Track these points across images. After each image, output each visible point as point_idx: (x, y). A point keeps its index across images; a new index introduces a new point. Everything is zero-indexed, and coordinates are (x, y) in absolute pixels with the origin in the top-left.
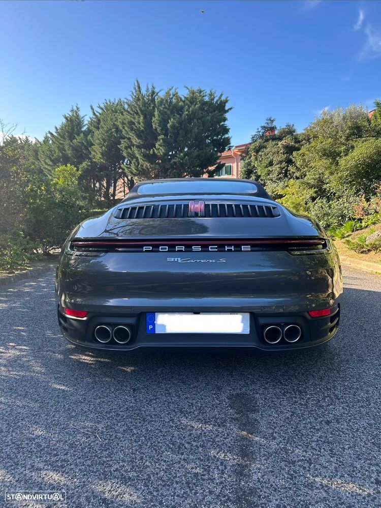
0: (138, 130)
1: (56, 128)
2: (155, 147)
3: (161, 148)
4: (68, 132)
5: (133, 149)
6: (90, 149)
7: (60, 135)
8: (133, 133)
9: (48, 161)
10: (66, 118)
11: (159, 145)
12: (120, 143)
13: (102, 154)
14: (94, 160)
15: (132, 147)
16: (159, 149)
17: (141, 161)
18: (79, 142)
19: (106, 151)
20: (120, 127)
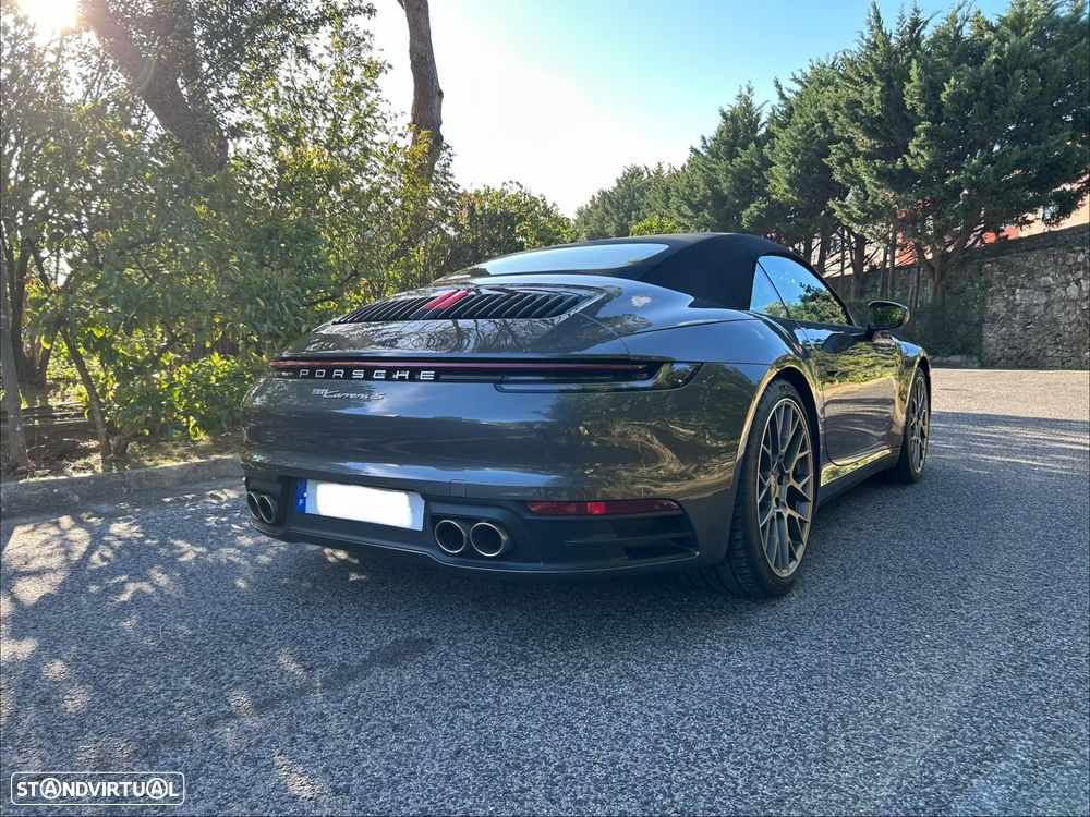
0: (870, 117)
1: (703, 138)
2: (908, 152)
3: (922, 152)
4: (725, 143)
5: (854, 163)
6: (765, 173)
7: (710, 152)
8: (857, 127)
9: (685, 209)
10: (724, 115)
11: (917, 146)
12: (827, 154)
13: (790, 182)
14: (774, 197)
15: (853, 159)
16: (918, 155)
17: (870, 188)
18: (746, 163)
19: (799, 175)
20: (829, 115)
